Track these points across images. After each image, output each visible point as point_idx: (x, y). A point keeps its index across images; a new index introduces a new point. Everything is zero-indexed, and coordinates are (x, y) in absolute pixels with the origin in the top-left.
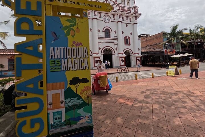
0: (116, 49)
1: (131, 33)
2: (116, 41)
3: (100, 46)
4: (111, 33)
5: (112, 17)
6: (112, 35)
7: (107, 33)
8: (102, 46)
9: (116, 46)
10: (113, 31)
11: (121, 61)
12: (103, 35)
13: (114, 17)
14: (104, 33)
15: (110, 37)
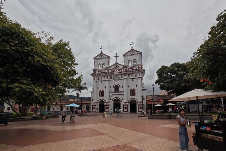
0: (123, 99)
1: (137, 86)
2: (122, 94)
3: (111, 97)
4: (119, 88)
5: (120, 76)
6: (120, 89)
7: (117, 88)
8: (113, 97)
9: (123, 97)
10: (121, 86)
11: (125, 108)
12: (113, 90)
13: (122, 76)
14: (114, 88)
15: (118, 91)
